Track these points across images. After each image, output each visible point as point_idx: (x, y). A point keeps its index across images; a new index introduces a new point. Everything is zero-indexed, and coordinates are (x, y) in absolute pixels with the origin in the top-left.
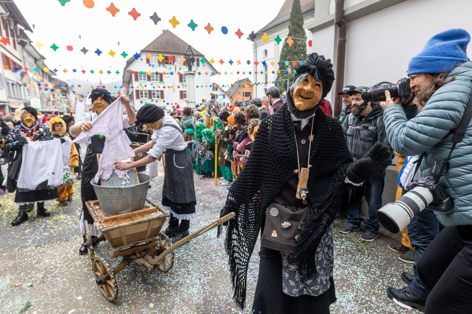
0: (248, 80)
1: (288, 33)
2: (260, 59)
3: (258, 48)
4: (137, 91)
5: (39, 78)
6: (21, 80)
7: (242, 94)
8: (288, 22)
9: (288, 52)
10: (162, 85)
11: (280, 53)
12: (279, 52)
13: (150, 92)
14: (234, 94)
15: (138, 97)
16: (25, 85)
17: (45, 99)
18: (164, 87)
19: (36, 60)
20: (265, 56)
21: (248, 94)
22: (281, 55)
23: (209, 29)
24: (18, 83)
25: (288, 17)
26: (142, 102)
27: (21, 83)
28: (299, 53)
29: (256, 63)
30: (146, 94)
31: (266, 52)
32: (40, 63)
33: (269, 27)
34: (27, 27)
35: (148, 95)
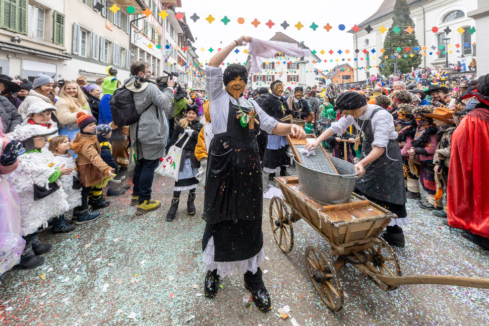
0: (347, 65)
1: (392, 23)
2: (361, 47)
3: (358, 39)
4: (255, 76)
5: (194, 69)
6: (186, 71)
7: (341, 77)
8: (392, 14)
9: (393, 40)
10: (274, 72)
11: (383, 41)
12: (381, 40)
13: (264, 76)
14: (333, 77)
15: (255, 81)
16: (187, 74)
17: (195, 82)
18: (276, 73)
19: (193, 58)
20: (366, 45)
21: (348, 77)
22: (384, 43)
23: (328, 27)
24: (183, 73)
25: (392, 9)
26: (257, 84)
27: (185, 72)
28: (407, 39)
29: (357, 51)
30: (261, 78)
31: (367, 41)
32: (195, 60)
33: (370, 21)
34: (192, 40)
35: (262, 79)
